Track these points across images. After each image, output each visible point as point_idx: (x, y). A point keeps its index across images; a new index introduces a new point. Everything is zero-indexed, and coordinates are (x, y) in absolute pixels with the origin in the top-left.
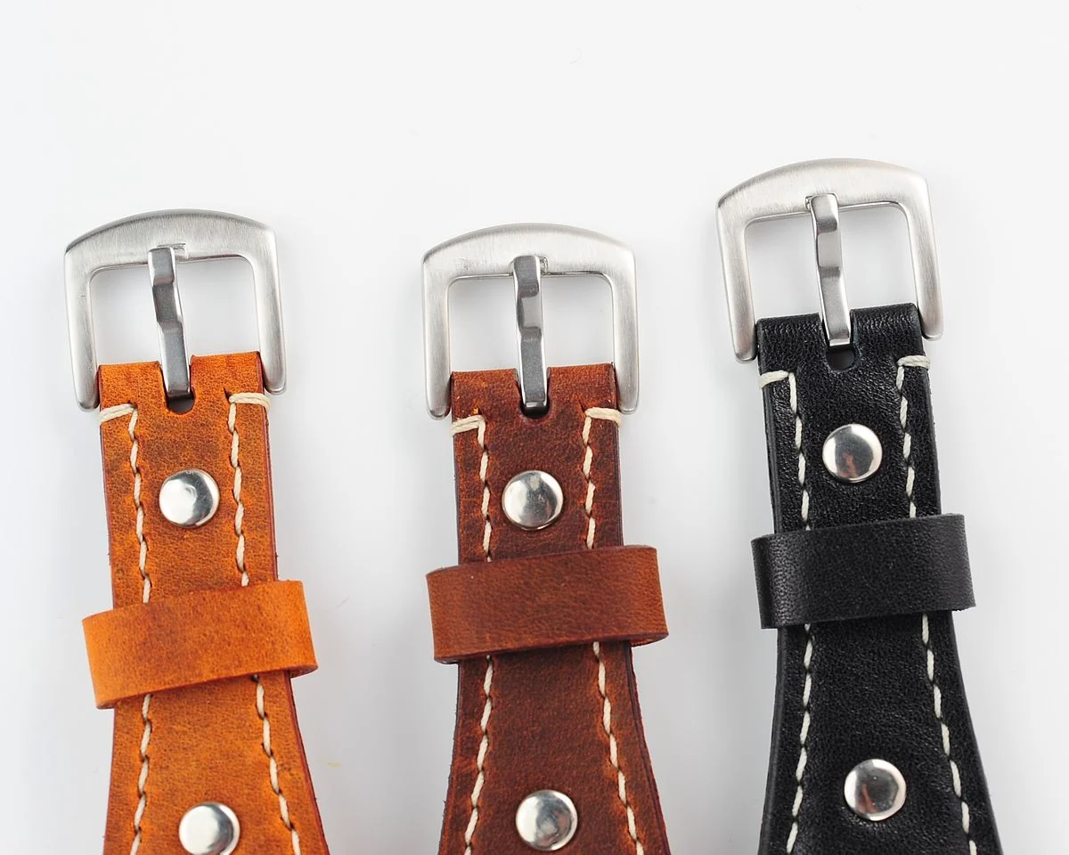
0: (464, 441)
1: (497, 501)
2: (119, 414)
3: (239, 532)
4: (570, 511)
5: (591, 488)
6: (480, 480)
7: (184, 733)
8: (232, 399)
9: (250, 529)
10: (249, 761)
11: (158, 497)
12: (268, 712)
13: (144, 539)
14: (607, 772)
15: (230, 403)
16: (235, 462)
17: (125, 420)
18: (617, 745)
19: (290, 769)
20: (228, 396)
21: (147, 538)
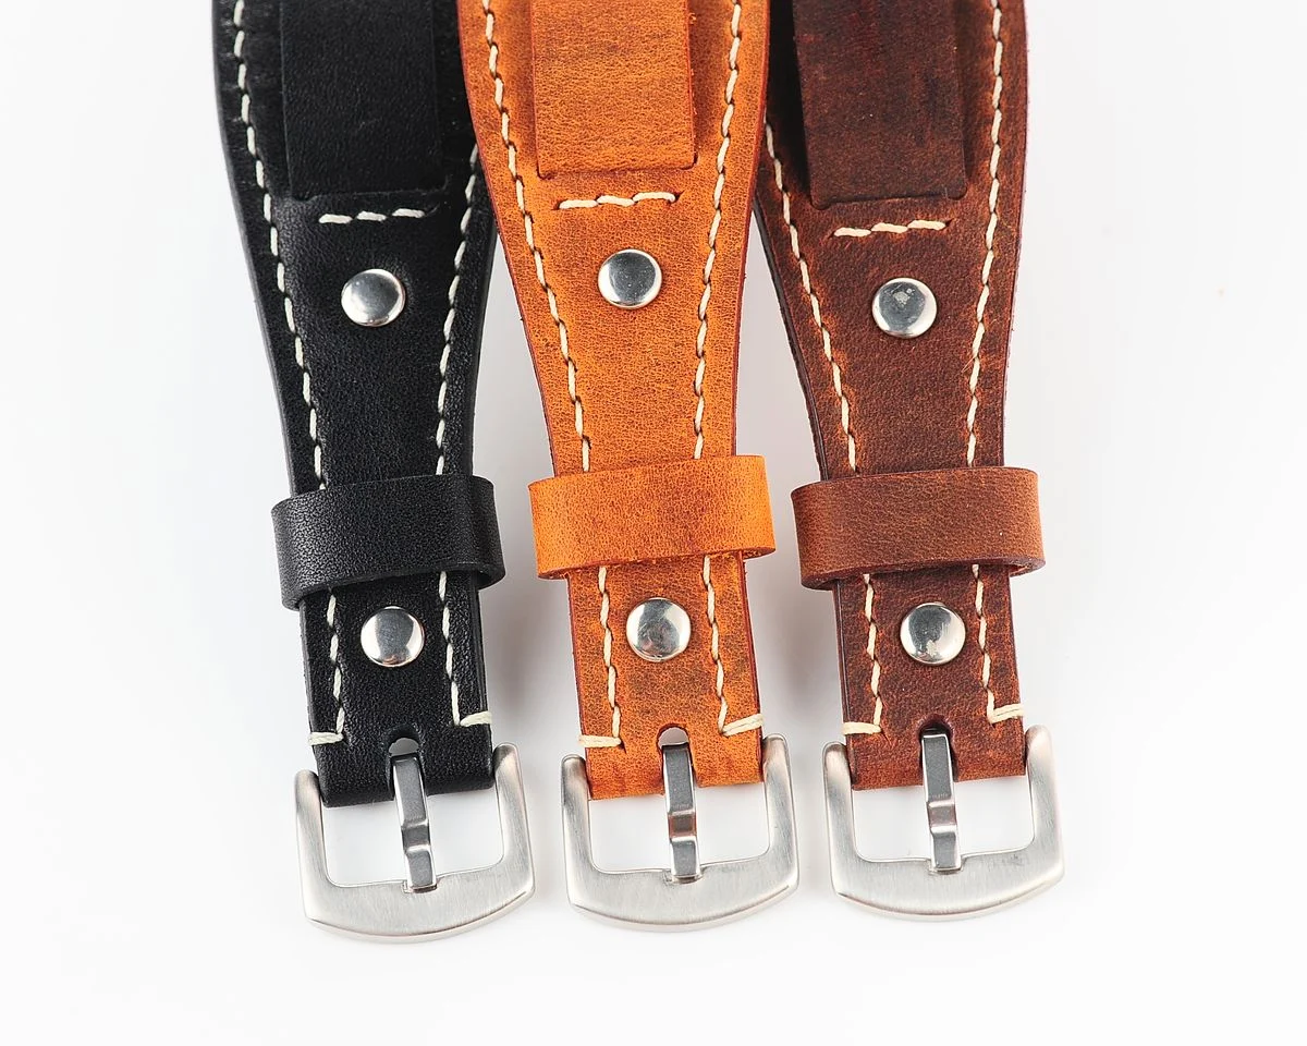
0: (1008, 695)
1: (971, 633)
2: (739, 722)
3: (605, 595)
4: (893, 624)
5: (871, 649)
6: (990, 655)
7: (658, 381)
8: (618, 742)
9: (593, 597)
10: (590, 353)
11: (692, 632)
12: (571, 404)
13: (706, 587)
14: (843, 356)
15: (619, 736)
16: (611, 670)
17: (731, 718)
18: (833, 384)
19: (547, 345)
20: (622, 746)
21: (703, 587)
